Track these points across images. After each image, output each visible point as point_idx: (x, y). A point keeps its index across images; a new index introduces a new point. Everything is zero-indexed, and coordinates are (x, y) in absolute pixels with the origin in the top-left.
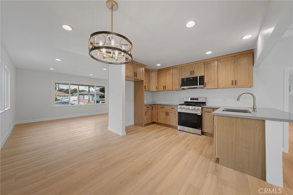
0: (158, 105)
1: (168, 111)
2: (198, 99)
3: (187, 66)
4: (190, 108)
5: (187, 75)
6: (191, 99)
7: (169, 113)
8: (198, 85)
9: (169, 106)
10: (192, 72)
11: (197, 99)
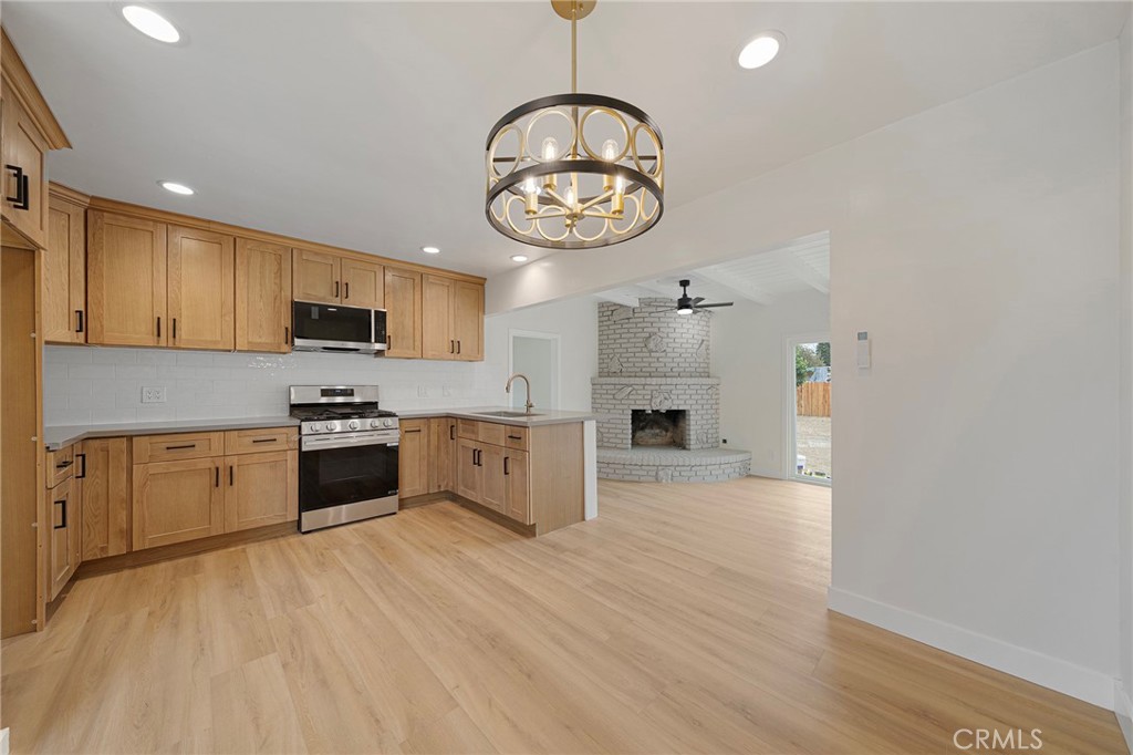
0: (130, 438)
1: (234, 461)
2: (352, 390)
3: (316, 254)
4: (338, 429)
5: (318, 292)
6: (325, 393)
7: (235, 469)
8: (373, 340)
9: (236, 432)
10: (341, 288)
11: (352, 393)
